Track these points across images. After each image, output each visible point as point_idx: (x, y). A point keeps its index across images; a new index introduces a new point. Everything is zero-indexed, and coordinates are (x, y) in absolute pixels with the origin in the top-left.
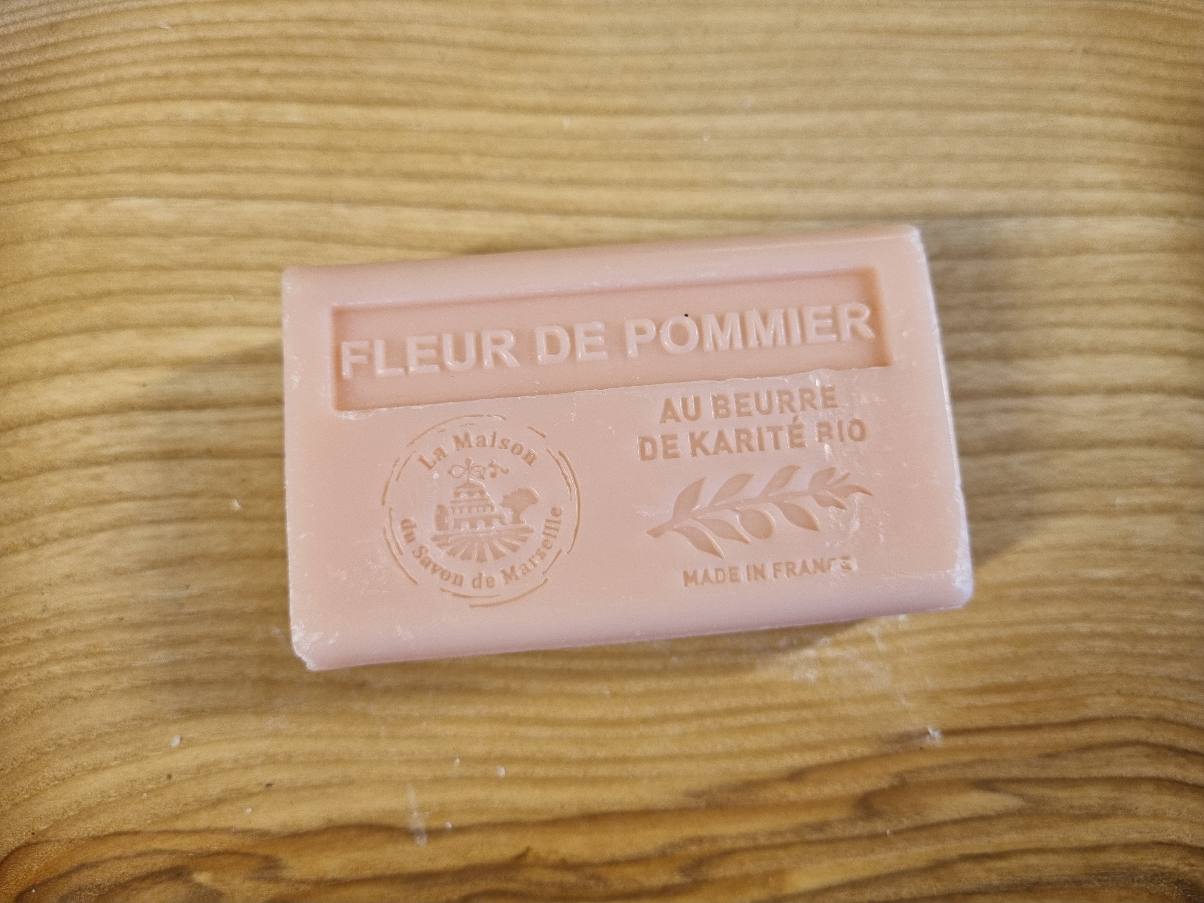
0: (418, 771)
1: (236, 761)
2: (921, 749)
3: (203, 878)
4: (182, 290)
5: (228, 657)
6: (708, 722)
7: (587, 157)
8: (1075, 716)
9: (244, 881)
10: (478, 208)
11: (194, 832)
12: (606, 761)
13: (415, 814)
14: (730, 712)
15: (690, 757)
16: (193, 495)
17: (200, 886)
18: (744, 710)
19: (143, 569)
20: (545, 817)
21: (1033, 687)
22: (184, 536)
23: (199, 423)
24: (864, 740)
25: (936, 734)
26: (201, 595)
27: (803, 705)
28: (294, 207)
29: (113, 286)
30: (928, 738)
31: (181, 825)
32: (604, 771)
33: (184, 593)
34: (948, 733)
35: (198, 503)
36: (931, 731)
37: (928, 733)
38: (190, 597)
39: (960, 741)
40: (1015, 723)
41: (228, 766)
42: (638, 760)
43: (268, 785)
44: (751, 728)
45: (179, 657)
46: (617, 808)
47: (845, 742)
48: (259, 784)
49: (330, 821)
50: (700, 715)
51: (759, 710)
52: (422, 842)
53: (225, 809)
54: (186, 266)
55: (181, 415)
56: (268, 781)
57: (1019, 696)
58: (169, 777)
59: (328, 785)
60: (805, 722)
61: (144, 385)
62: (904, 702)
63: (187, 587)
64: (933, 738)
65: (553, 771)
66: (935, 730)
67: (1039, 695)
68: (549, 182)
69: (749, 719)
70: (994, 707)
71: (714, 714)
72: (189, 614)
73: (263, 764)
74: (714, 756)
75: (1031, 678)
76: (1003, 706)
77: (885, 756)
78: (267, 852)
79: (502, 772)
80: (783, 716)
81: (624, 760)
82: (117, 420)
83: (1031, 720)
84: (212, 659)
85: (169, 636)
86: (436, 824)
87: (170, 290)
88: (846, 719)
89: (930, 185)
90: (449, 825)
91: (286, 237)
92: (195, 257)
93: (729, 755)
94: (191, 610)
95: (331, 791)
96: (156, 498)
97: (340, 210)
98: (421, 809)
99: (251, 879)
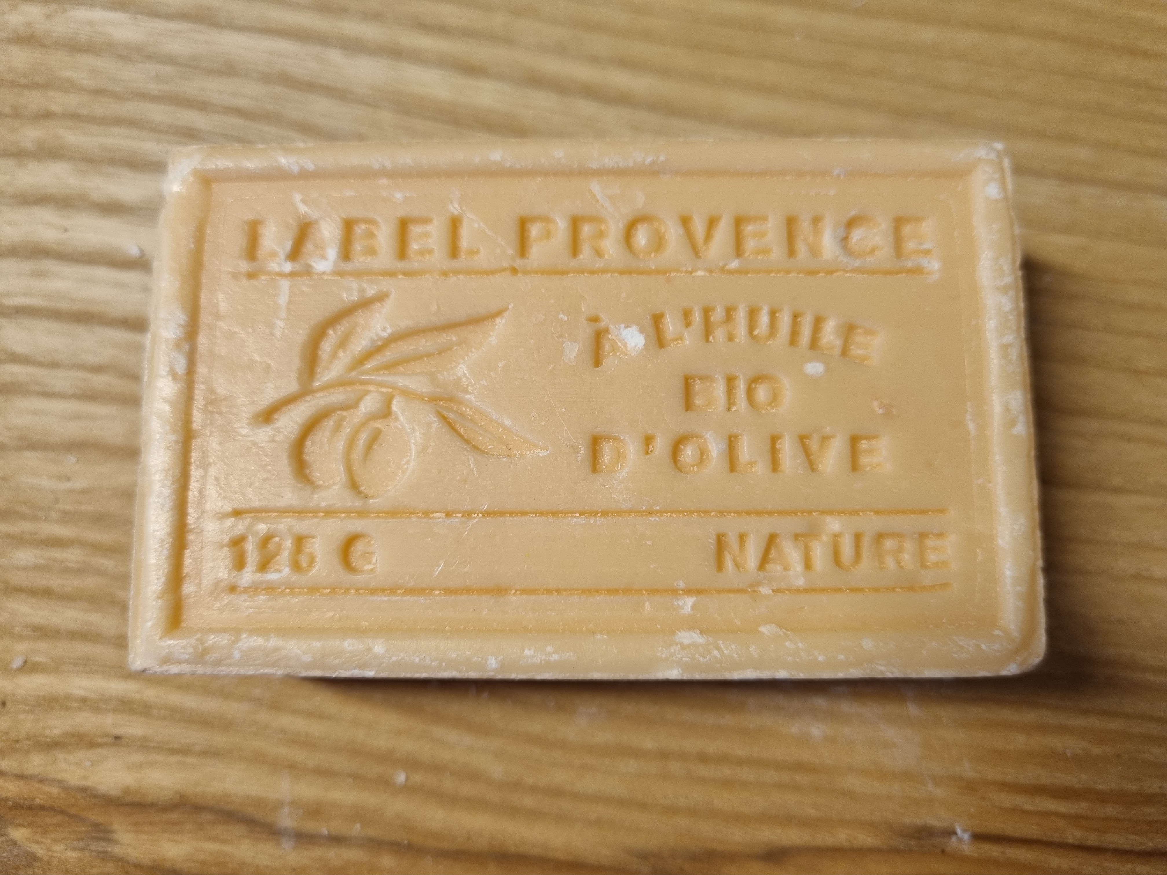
0: (299, 755)
1: (84, 700)
2: (943, 851)
3: (18, 834)
4: (132, 123)
5: (100, 572)
6: (674, 766)
7: (647, 35)
8: (1150, 845)
9: (66, 849)
10: (501, 77)
11: (20, 777)
12: (534, 789)
13: (286, 810)
14: (703, 758)
15: (643, 806)
16: (98, 369)
17: (14, 843)
18: (722, 759)
19: (19, 449)
20: (444, 845)
21: (1102, 797)
22: (76, 417)
23: (120, 285)
24: (870, 826)
25: (966, 837)
26: (84, 491)
27: (800, 767)
28: (282, 45)
29: (56, 108)
30: (954, 839)
31: (5, 764)
32: (528, 801)
33: (65, 485)
34: (979, 837)
35: (100, 381)
36: (959, 831)
37: (955, 833)
38: (71, 491)
39: (993, 851)
40: (1070, 841)
41: (75, 705)
42: (577, 797)
43: (117, 738)
44: (727, 783)
45: (42, 562)
46: (536, 851)
47: (844, 823)
48: (106, 735)
49: (182, 796)
50: (664, 755)
51: (740, 762)
52: (287, 845)
53: (60, 755)
54: (143, 96)
55: (102, 272)
56: (117, 732)
57: (1081, 807)
58: (4, 704)
59: (186, 751)
60: (796, 788)
61: (66, 230)
62: (930, 787)
63: (69, 479)
64: (960, 840)
65: (467, 789)
66: (964, 831)
67: (1109, 810)
68: (594, 60)
69: (727, 771)
70: (1047, 814)
71: (683, 756)
72: (66, 512)
73: (115, 711)
74: (672, 810)
75: (1100, 787)
76: (1057, 814)
77: (895, 851)
78: (100, 819)
79: (401, 778)
80: (770, 776)
81: (557, 792)
82: (27, 266)
83: (1093, 840)
84: (81, 571)
85: (36, 534)
86: (310, 826)
87: (118, 121)
88: (849, 795)
89: (1072, 139)
90: (325, 831)
91: (267, 78)
92: (153, 87)
93: (693, 812)
94: (69, 507)
95: (190, 760)
96: (54, 365)
97: (335, 56)
98: (295, 804)
99: (74, 849)
